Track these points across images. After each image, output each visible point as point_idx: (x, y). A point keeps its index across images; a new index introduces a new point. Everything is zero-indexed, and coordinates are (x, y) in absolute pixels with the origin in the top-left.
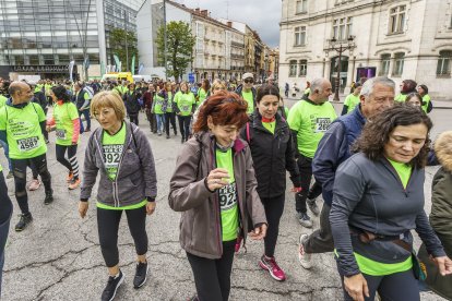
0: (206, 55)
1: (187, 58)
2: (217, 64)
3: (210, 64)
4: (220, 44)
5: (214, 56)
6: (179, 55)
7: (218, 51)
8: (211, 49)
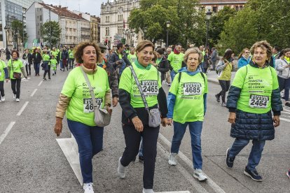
0: (67, 37)
1: (57, 39)
2: (72, 41)
3: (68, 41)
4: (74, 29)
5: (71, 37)
6: (53, 37)
7: (73, 34)
8: (69, 33)
